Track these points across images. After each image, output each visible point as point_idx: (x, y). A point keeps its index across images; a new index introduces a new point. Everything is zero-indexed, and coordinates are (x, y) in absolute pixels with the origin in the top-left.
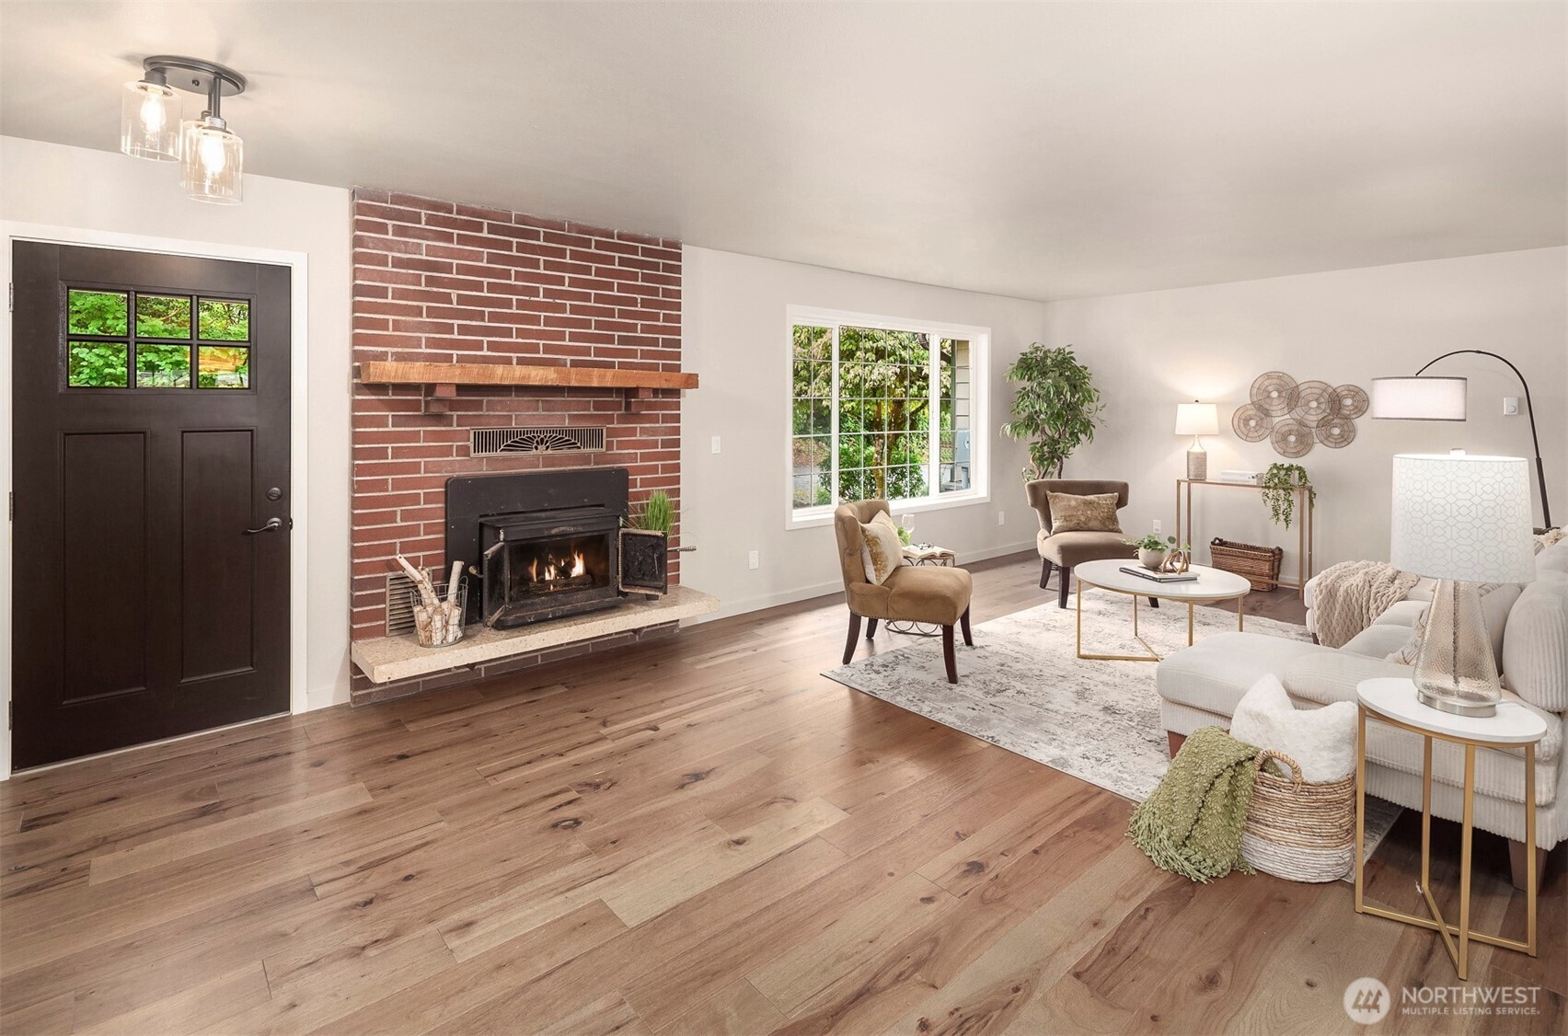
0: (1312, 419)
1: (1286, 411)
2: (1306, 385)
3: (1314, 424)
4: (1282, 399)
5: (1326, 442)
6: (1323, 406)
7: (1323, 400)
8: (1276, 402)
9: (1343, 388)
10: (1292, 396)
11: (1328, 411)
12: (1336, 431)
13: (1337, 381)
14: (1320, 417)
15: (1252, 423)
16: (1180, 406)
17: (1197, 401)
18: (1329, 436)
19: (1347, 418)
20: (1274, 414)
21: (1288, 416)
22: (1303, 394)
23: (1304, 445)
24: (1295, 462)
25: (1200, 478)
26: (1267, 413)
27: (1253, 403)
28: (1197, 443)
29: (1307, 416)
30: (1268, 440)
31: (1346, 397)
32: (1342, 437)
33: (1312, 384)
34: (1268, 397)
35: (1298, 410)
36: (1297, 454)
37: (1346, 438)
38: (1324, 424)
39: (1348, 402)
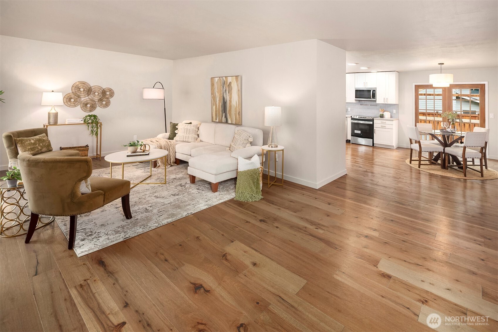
0: (96, 99)
1: (86, 96)
2: (94, 87)
3: (97, 101)
4: (85, 92)
5: (101, 106)
6: (100, 94)
7: (100, 92)
8: (82, 92)
9: (107, 89)
10: (89, 91)
11: (102, 96)
12: (104, 103)
13: (104, 86)
14: (99, 98)
15: (72, 100)
16: (43, 93)
17: (53, 91)
18: (102, 104)
19: (108, 98)
20: (82, 97)
21: (87, 98)
22: (93, 90)
23: (93, 108)
24: (91, 114)
25: (56, 123)
26: (79, 97)
27: (73, 93)
28: (53, 108)
29: (94, 98)
30: (79, 107)
31: (108, 91)
32: (106, 104)
33: (96, 87)
34: (80, 90)
35: (91, 95)
36: (91, 111)
37: (107, 105)
38: (101, 100)
39: (108, 93)
